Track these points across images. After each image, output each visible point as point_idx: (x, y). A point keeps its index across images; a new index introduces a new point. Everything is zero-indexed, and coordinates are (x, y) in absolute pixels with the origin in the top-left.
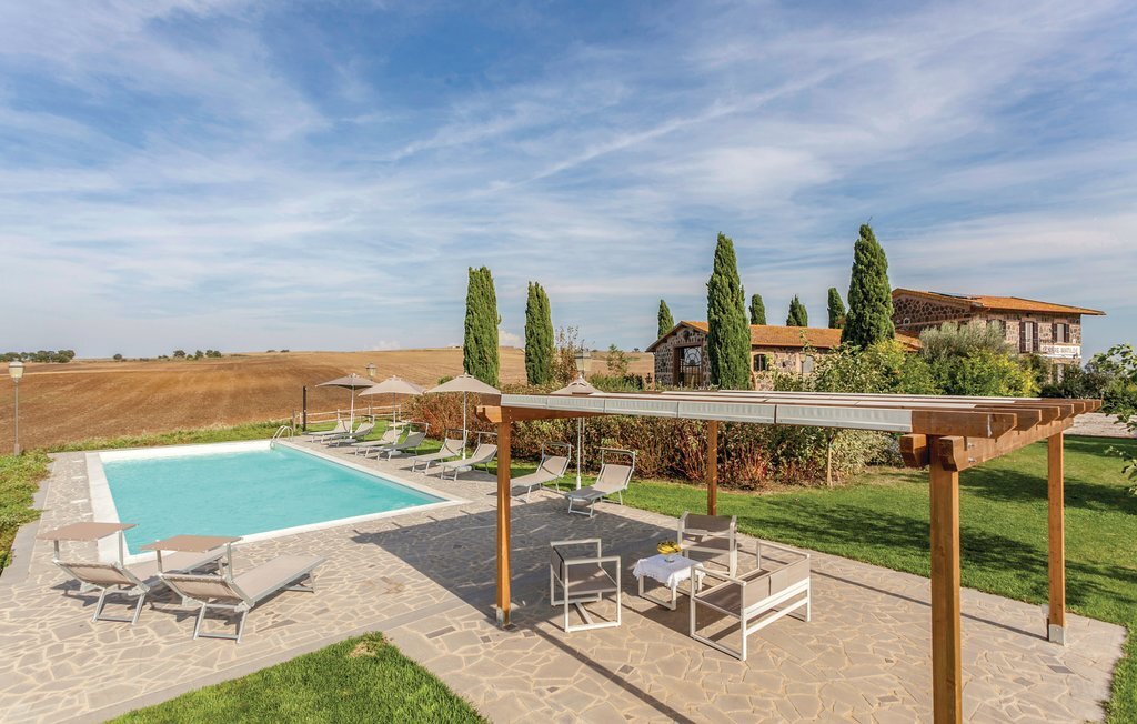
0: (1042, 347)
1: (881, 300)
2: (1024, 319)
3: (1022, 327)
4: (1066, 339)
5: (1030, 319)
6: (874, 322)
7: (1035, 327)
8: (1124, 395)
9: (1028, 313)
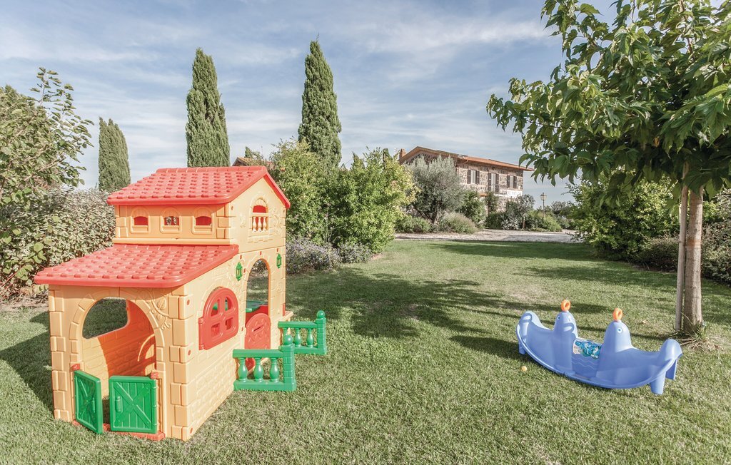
0: (501, 190)
1: (323, 114)
2: (491, 171)
3: (489, 175)
4: (515, 186)
5: (494, 171)
6: (318, 135)
7: (497, 176)
8: (535, 219)
9: (494, 167)
